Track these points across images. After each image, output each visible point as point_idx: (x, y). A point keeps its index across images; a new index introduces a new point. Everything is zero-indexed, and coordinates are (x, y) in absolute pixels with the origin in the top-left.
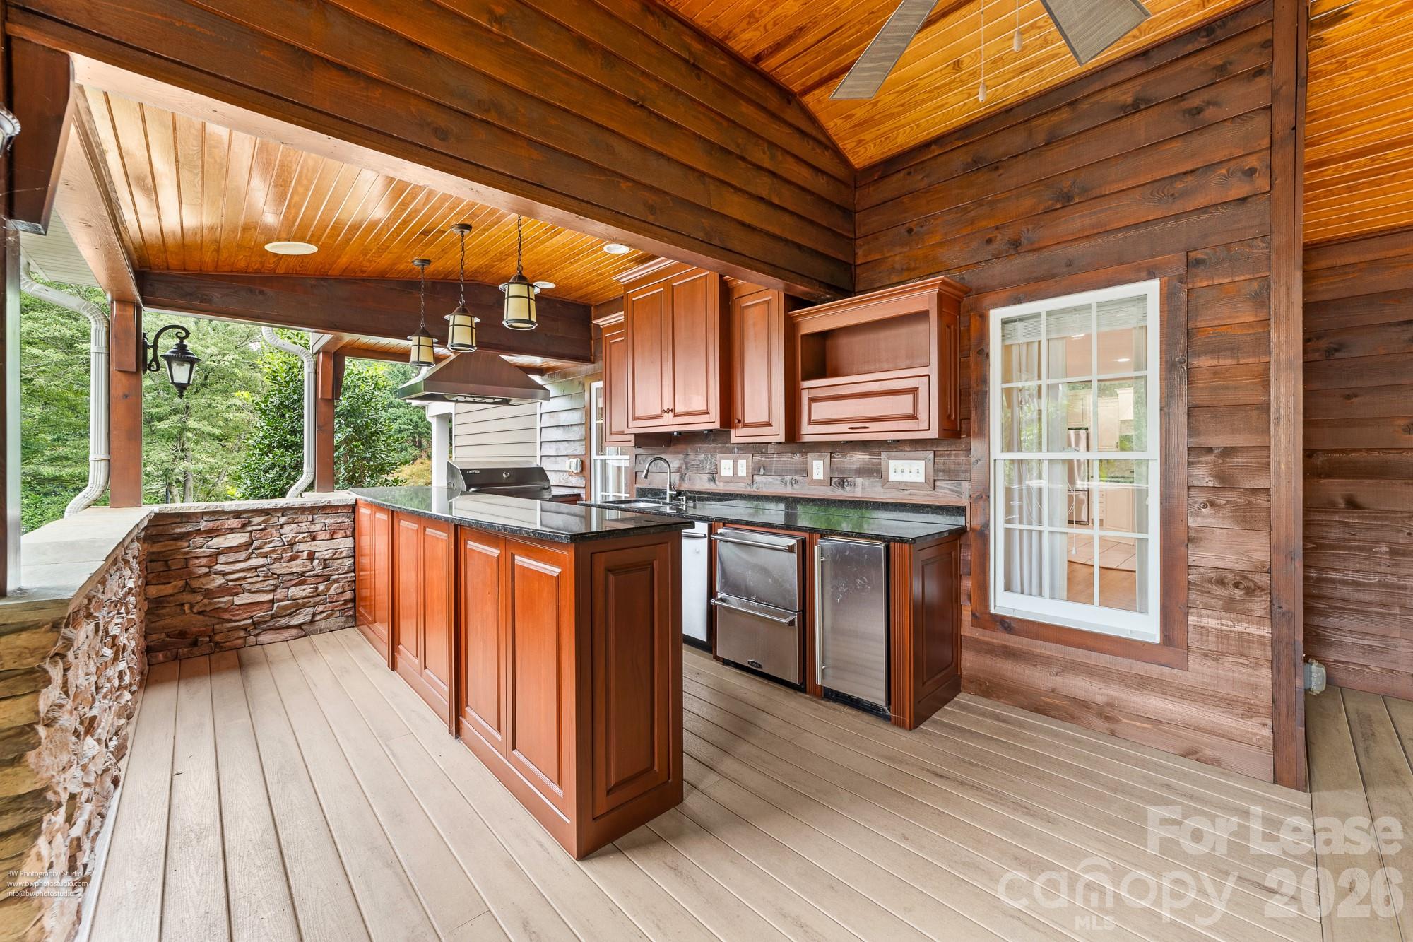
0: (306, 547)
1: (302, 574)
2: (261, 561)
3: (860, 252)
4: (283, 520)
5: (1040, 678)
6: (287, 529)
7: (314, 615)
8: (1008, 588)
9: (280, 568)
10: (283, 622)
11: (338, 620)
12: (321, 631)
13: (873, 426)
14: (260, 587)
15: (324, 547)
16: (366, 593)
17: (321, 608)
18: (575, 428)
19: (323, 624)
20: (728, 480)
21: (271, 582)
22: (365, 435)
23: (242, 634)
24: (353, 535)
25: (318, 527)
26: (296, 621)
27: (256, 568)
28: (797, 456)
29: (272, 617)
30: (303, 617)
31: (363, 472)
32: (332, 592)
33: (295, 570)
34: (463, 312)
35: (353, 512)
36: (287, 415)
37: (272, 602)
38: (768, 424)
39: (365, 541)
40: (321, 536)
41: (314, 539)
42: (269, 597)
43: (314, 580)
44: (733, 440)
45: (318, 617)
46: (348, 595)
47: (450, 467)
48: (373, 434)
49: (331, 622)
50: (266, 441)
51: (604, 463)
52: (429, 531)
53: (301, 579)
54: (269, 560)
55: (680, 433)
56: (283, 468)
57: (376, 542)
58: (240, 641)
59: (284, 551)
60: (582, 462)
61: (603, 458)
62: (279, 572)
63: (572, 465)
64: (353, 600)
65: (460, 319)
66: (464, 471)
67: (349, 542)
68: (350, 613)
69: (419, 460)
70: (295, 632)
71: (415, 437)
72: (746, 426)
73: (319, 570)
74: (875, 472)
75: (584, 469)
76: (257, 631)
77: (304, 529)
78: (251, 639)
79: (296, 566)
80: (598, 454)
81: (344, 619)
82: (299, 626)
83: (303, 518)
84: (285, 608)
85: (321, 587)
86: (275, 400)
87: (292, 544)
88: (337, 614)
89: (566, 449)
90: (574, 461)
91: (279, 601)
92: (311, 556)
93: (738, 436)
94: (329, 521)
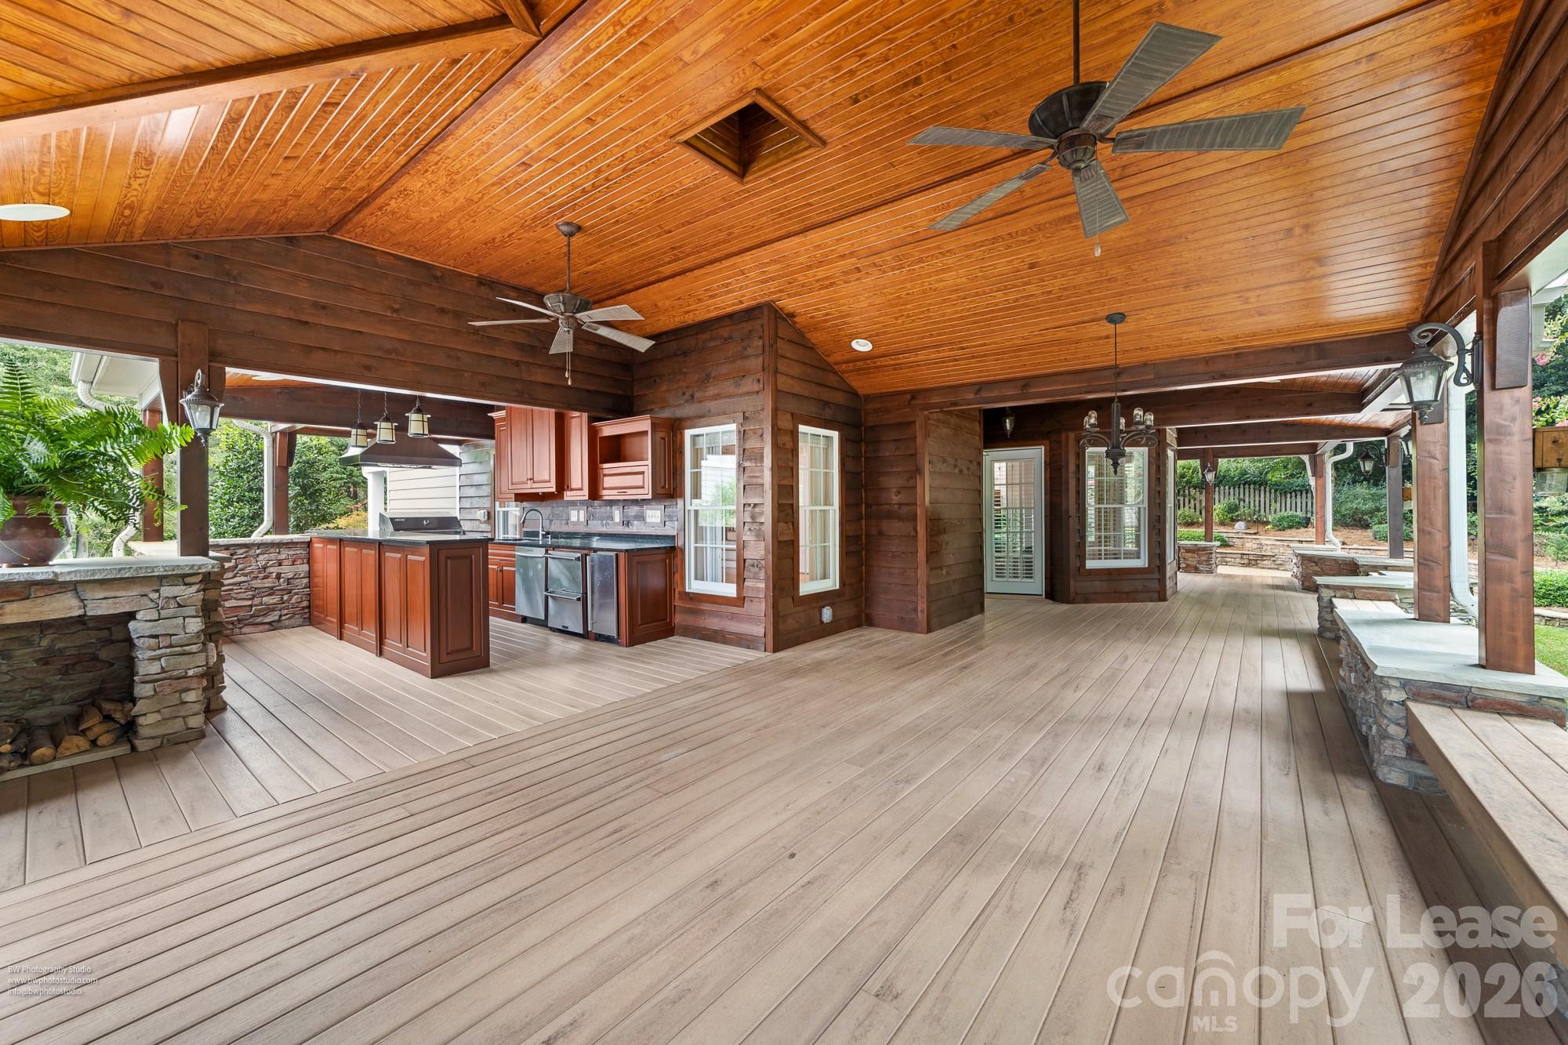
0: (275, 570)
1: (272, 588)
2: (243, 579)
3: (635, 389)
4: (258, 551)
5: (713, 624)
6: (261, 557)
7: (281, 616)
8: (696, 579)
9: (256, 583)
10: (259, 620)
11: (298, 620)
12: (286, 627)
13: (630, 491)
14: (243, 596)
15: (287, 571)
16: (317, 602)
17: (286, 612)
18: (484, 487)
19: (287, 622)
20: (574, 523)
21: (250, 593)
22: (311, 492)
23: (231, 626)
24: (308, 563)
25: (283, 556)
26: (267, 620)
27: (240, 583)
28: (608, 508)
29: (251, 616)
30: (273, 617)
31: (307, 521)
32: (293, 601)
33: (267, 585)
34: (387, 420)
35: (309, 547)
36: (245, 477)
37: (251, 606)
38: (581, 489)
39: (318, 567)
40: (285, 563)
41: (280, 565)
42: (250, 603)
43: (280, 593)
44: (566, 498)
45: (284, 618)
46: (305, 604)
47: (382, 517)
48: (316, 491)
49: (292, 621)
50: (227, 497)
51: (506, 514)
52: (364, 551)
53: (271, 591)
54: (248, 578)
55: (544, 493)
56: (242, 518)
57: (327, 565)
58: (229, 632)
59: (260, 572)
60: (489, 513)
61: (506, 509)
62: (256, 586)
63: (480, 515)
64: (309, 607)
65: (384, 425)
66: (392, 520)
67: (306, 567)
68: (306, 616)
69: (355, 512)
70: (267, 627)
71: (349, 487)
72: (572, 490)
73: (284, 586)
74: (641, 517)
75: (490, 517)
76: (240, 626)
77: (273, 558)
78: (237, 631)
79: (268, 583)
80: (500, 507)
81: (302, 620)
82: (270, 623)
83: (272, 550)
84: (260, 610)
85: (286, 598)
86: (233, 464)
87: (265, 568)
88: (297, 616)
89: (478, 502)
90: (482, 511)
91: (256, 605)
92: (278, 576)
93: (568, 496)
94: (291, 553)
